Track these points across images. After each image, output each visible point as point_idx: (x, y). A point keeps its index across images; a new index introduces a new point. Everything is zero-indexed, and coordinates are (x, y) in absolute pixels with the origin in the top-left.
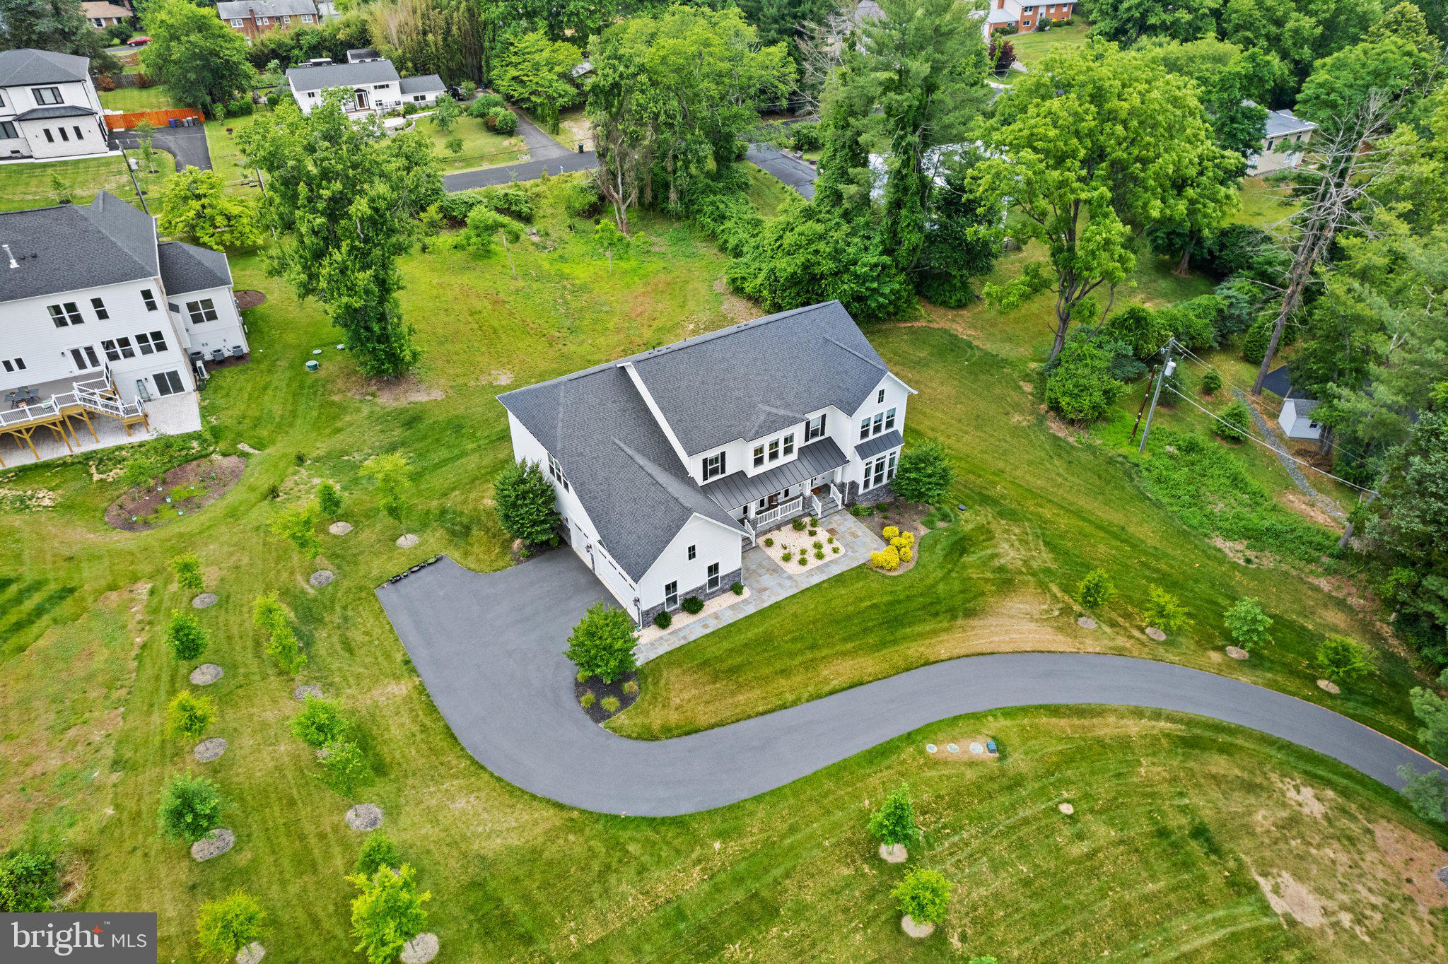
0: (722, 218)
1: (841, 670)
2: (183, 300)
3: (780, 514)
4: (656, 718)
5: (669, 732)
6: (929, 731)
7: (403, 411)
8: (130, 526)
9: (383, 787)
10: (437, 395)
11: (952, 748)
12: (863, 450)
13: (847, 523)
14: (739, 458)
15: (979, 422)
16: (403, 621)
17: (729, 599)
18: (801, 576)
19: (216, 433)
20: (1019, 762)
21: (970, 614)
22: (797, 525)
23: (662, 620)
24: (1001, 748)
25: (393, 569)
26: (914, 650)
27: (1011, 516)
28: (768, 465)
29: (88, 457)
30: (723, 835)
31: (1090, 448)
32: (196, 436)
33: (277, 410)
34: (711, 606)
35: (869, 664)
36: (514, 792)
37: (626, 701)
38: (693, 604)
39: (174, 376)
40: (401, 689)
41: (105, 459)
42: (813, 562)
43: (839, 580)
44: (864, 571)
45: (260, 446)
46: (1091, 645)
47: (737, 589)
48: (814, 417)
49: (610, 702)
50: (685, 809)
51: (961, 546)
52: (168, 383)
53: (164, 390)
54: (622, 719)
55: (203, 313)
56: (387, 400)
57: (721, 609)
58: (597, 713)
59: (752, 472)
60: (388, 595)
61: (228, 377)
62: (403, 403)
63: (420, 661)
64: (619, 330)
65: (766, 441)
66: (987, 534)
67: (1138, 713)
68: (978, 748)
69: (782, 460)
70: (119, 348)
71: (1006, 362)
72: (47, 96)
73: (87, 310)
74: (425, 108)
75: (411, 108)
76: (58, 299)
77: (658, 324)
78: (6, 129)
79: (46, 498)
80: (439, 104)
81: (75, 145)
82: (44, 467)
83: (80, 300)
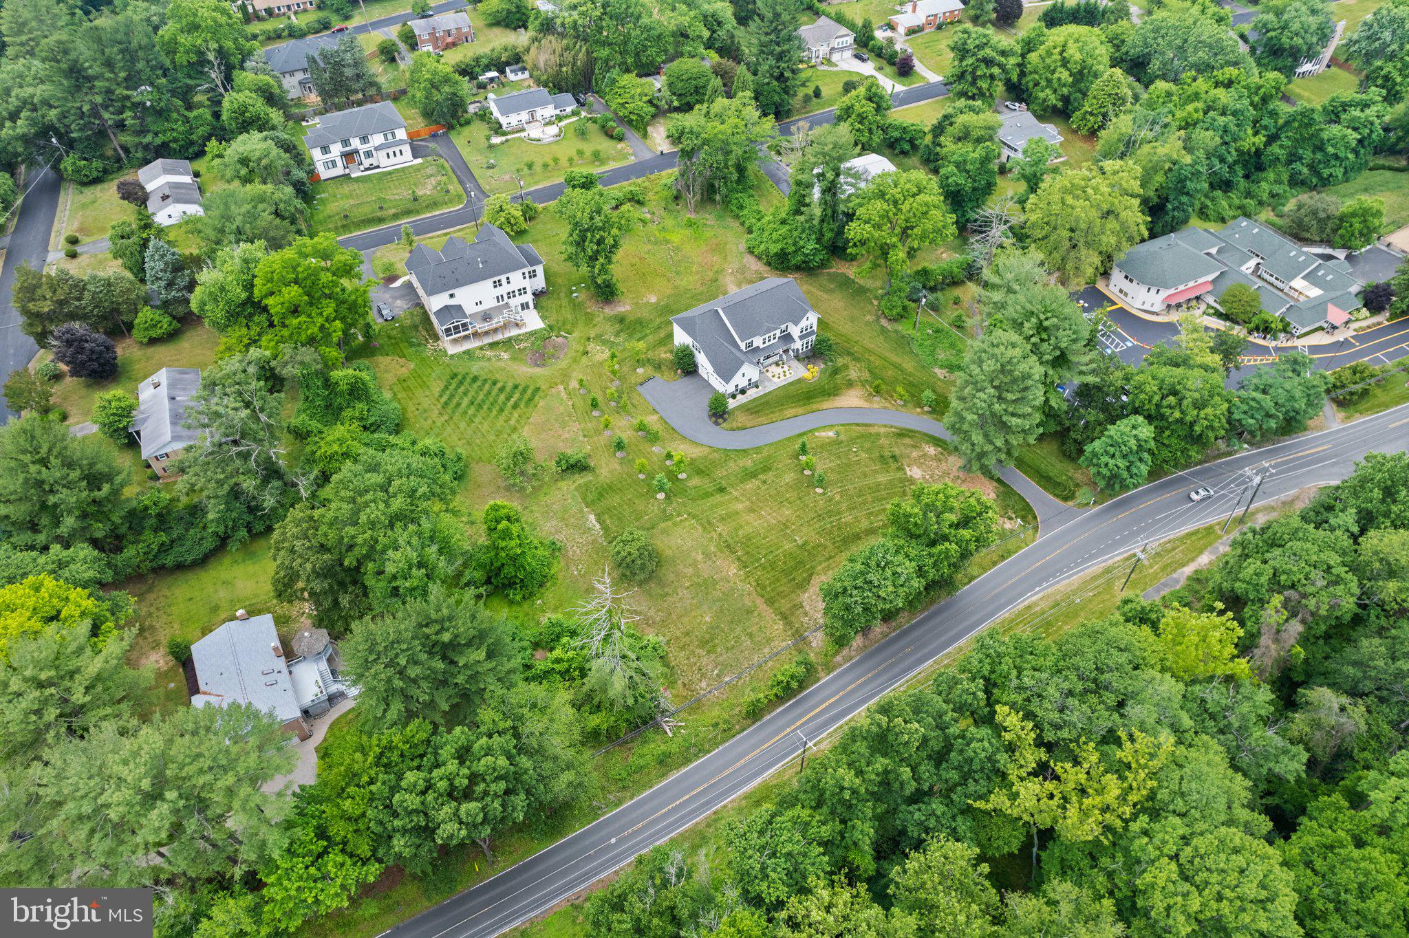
0: (741, 207)
1: (791, 412)
3: (771, 360)
4: (735, 425)
5: (738, 429)
7: (616, 316)
8: (538, 366)
10: (628, 308)
11: (823, 434)
12: (801, 338)
13: (795, 363)
14: (758, 342)
15: (853, 319)
16: (648, 396)
17: (754, 390)
18: (778, 382)
19: (551, 327)
20: (842, 437)
21: (835, 395)
22: (777, 365)
23: (734, 396)
24: (838, 434)
25: (639, 380)
26: (815, 406)
27: (858, 360)
28: (767, 344)
29: (510, 339)
30: (757, 453)
31: (896, 331)
32: (544, 329)
33: (570, 317)
34: (749, 392)
35: (800, 410)
36: (698, 444)
37: (725, 420)
38: (744, 391)
39: (527, 304)
40: (654, 417)
41: (517, 339)
42: (782, 378)
43: (791, 384)
44: (799, 381)
45: (569, 333)
46: (876, 406)
47: (757, 387)
48: (783, 327)
49: (720, 421)
50: (745, 447)
51: (836, 372)
52: (525, 306)
53: (523, 309)
54: (724, 425)
55: (533, 275)
56: (609, 311)
57: (752, 393)
58: (717, 423)
59: (762, 346)
60: (640, 388)
61: (544, 301)
62: (616, 312)
63: (658, 408)
64: (698, 273)
65: (767, 336)
66: (846, 367)
67: (885, 426)
68: (831, 434)
69: (772, 341)
70: (511, 295)
71: (868, 290)
72: (390, 136)
73: (504, 281)
74: (566, 117)
75: (559, 118)
76: (496, 279)
77: (715, 269)
78: (369, 154)
79: (505, 356)
80: (574, 114)
81: (399, 159)
82: (497, 343)
83: (503, 278)
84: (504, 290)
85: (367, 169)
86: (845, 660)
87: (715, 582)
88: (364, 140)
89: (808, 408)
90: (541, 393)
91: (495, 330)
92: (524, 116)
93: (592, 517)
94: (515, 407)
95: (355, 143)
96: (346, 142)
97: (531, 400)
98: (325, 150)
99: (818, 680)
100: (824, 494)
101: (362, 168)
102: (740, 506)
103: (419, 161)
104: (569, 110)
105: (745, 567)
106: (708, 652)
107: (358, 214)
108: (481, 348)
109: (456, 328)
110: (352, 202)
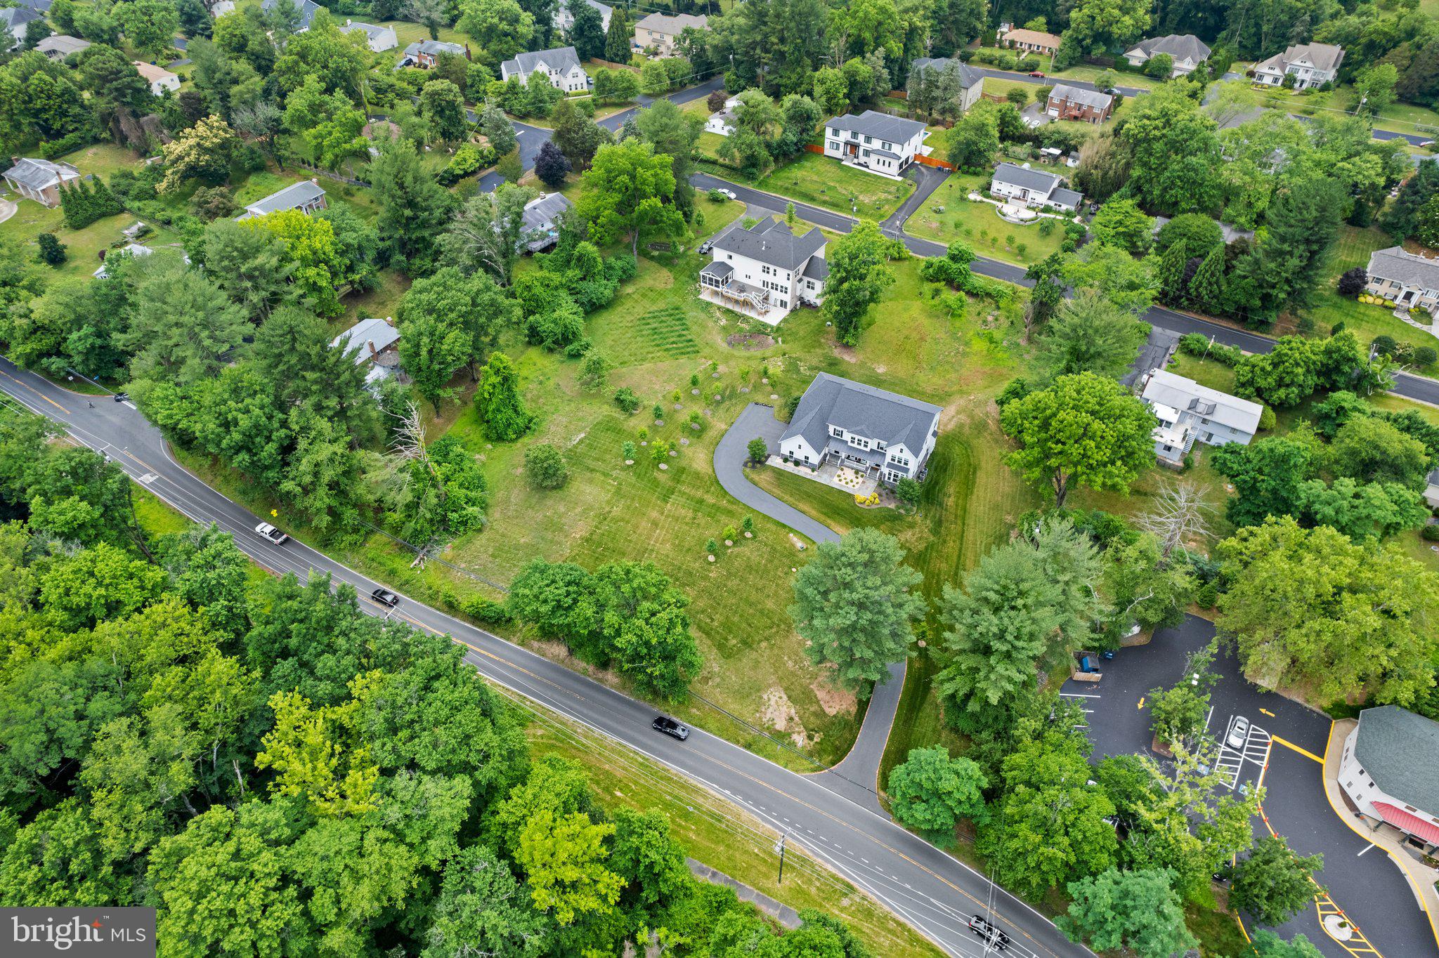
2: (806, 279)
3: (855, 465)
4: (753, 475)
5: (751, 480)
6: (791, 530)
7: (835, 358)
8: (729, 344)
9: (695, 440)
10: (853, 360)
11: (795, 539)
12: (889, 465)
13: (874, 485)
14: (847, 436)
16: (745, 414)
17: (809, 471)
18: (835, 482)
19: (778, 329)
22: (857, 472)
23: (786, 460)
24: (804, 550)
25: (761, 401)
26: (829, 521)
28: (855, 445)
29: (743, 316)
30: (729, 501)
32: (772, 327)
33: (801, 333)
34: (800, 468)
35: (814, 513)
36: (712, 463)
37: (753, 467)
38: (797, 463)
39: (786, 303)
40: (724, 426)
41: (745, 318)
42: (843, 482)
43: (840, 491)
44: (851, 496)
45: (783, 342)
47: (814, 470)
48: (883, 443)
49: (749, 464)
50: (731, 492)
52: (784, 304)
53: (781, 305)
54: (748, 470)
55: (810, 286)
56: (837, 353)
57: (803, 471)
58: (745, 464)
59: (848, 443)
60: (751, 406)
61: (805, 313)
62: (839, 356)
63: (735, 425)
65: (857, 437)
66: (913, 526)
68: (800, 545)
69: (862, 447)
70: (774, 286)
72: (887, 146)
73: (771, 271)
74: (1058, 213)
75: (1047, 209)
76: (767, 265)
77: (965, 388)
78: (867, 153)
79: (723, 322)
80: (1068, 214)
81: (886, 168)
82: (732, 312)
83: (772, 268)
84: (770, 278)
85: (859, 164)
86: (539, 651)
87: (561, 530)
88: (868, 140)
89: (823, 518)
90: (692, 356)
91: (737, 302)
92: (1016, 190)
93: (583, 435)
94: (667, 350)
95: (861, 138)
96: (855, 135)
97: (682, 353)
98: (836, 132)
99: (508, 639)
100: (710, 563)
101: (856, 161)
102: (655, 514)
103: (900, 179)
104: (1064, 207)
105: (587, 541)
106: (492, 555)
107: (803, 187)
108: (719, 308)
109: (711, 279)
110: (815, 178)
